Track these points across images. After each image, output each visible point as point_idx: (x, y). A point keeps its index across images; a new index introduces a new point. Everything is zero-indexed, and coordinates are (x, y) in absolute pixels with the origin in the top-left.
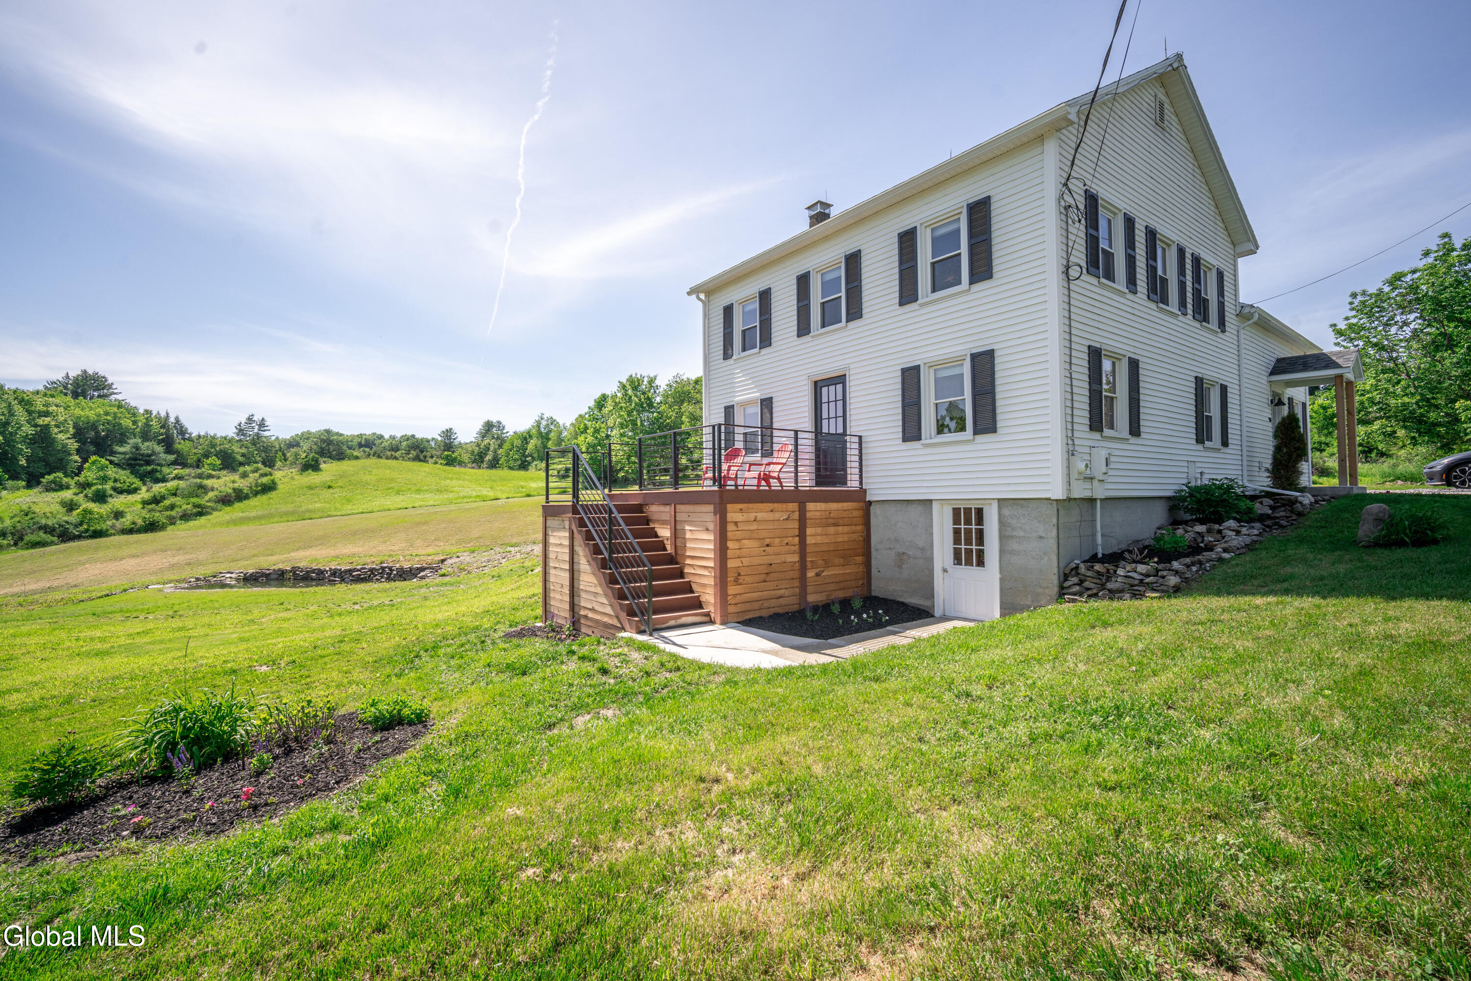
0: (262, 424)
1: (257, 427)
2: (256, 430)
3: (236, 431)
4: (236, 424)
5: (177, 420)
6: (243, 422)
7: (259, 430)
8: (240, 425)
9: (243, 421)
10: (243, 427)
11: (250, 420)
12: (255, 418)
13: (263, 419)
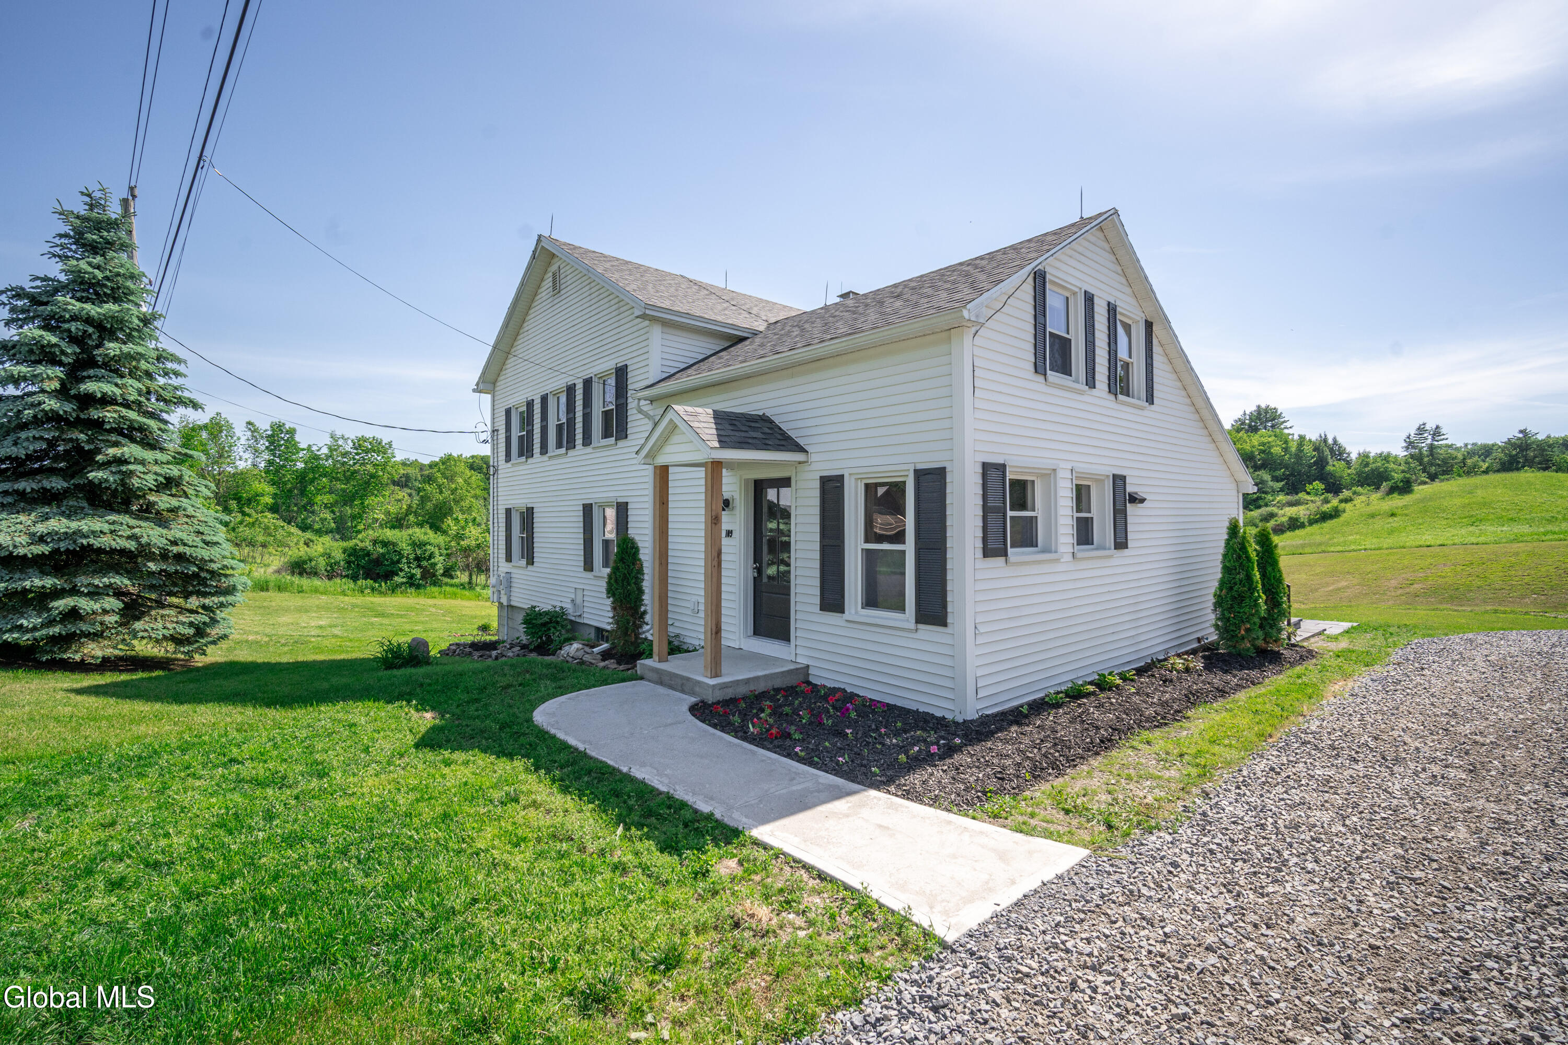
0: (1437, 432)
1: (1430, 437)
2: (1429, 441)
3: (1405, 444)
4: (1404, 437)
5: (1335, 440)
6: (1413, 435)
7: (1433, 439)
8: (1408, 438)
9: (1413, 432)
10: (1412, 439)
11: (1421, 430)
12: (1428, 427)
13: (1437, 427)
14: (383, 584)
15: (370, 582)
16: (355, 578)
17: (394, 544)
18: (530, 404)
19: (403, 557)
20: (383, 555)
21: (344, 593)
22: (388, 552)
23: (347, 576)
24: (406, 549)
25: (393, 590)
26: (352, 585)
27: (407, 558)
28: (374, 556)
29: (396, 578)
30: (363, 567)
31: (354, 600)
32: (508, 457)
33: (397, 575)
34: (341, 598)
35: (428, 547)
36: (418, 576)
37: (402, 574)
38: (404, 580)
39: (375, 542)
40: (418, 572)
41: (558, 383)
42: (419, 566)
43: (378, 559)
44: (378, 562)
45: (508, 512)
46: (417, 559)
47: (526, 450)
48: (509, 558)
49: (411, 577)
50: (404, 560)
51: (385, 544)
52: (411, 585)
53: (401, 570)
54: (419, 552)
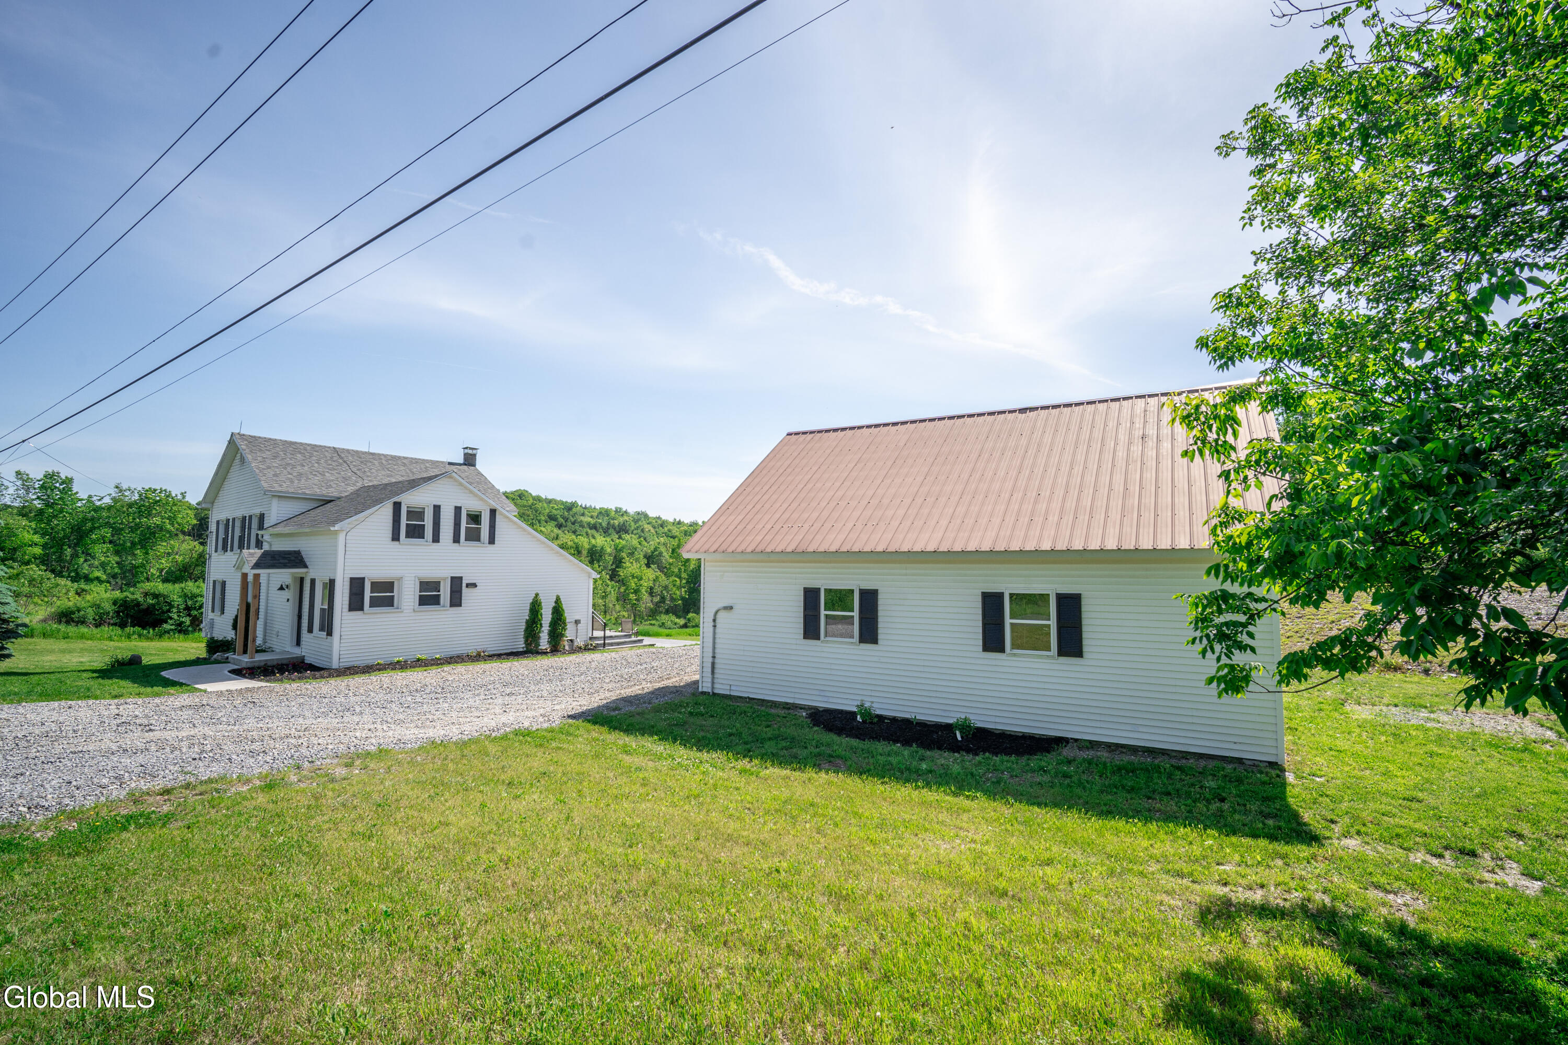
14: (151, 631)
15: (137, 629)
16: (122, 625)
17: (165, 596)
18: (228, 520)
19: (173, 607)
20: (153, 605)
21: (110, 639)
22: (158, 603)
23: (115, 624)
24: (177, 600)
25: (160, 636)
26: (119, 631)
27: (178, 608)
28: (144, 607)
29: (164, 625)
30: (132, 616)
31: (116, 644)
32: (216, 551)
33: (166, 622)
34: (107, 643)
35: (199, 599)
36: (188, 623)
37: (170, 622)
38: (173, 627)
39: (146, 594)
40: (187, 620)
41: (239, 514)
42: (189, 615)
43: (148, 608)
44: (149, 610)
45: (214, 582)
46: (188, 608)
47: (225, 549)
48: (213, 611)
49: (180, 624)
50: (175, 610)
51: (156, 596)
52: (180, 632)
53: (171, 618)
54: (190, 603)
